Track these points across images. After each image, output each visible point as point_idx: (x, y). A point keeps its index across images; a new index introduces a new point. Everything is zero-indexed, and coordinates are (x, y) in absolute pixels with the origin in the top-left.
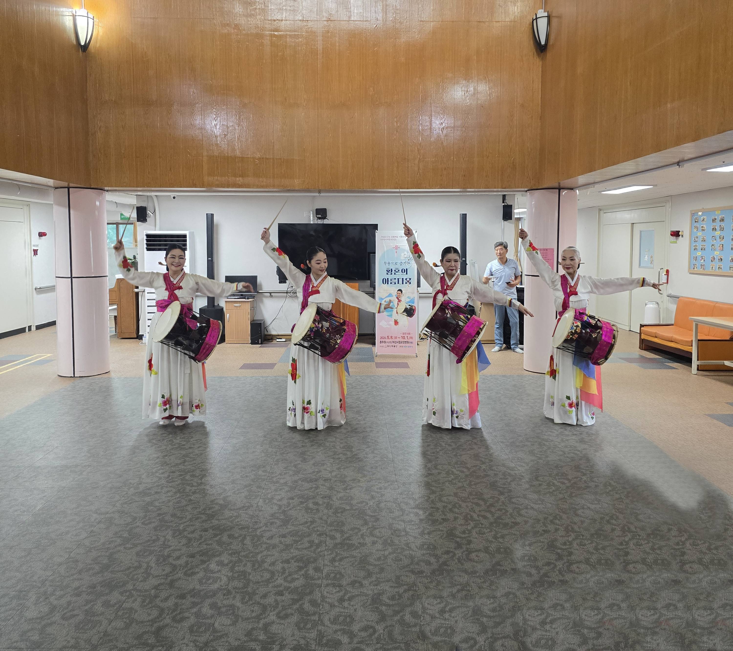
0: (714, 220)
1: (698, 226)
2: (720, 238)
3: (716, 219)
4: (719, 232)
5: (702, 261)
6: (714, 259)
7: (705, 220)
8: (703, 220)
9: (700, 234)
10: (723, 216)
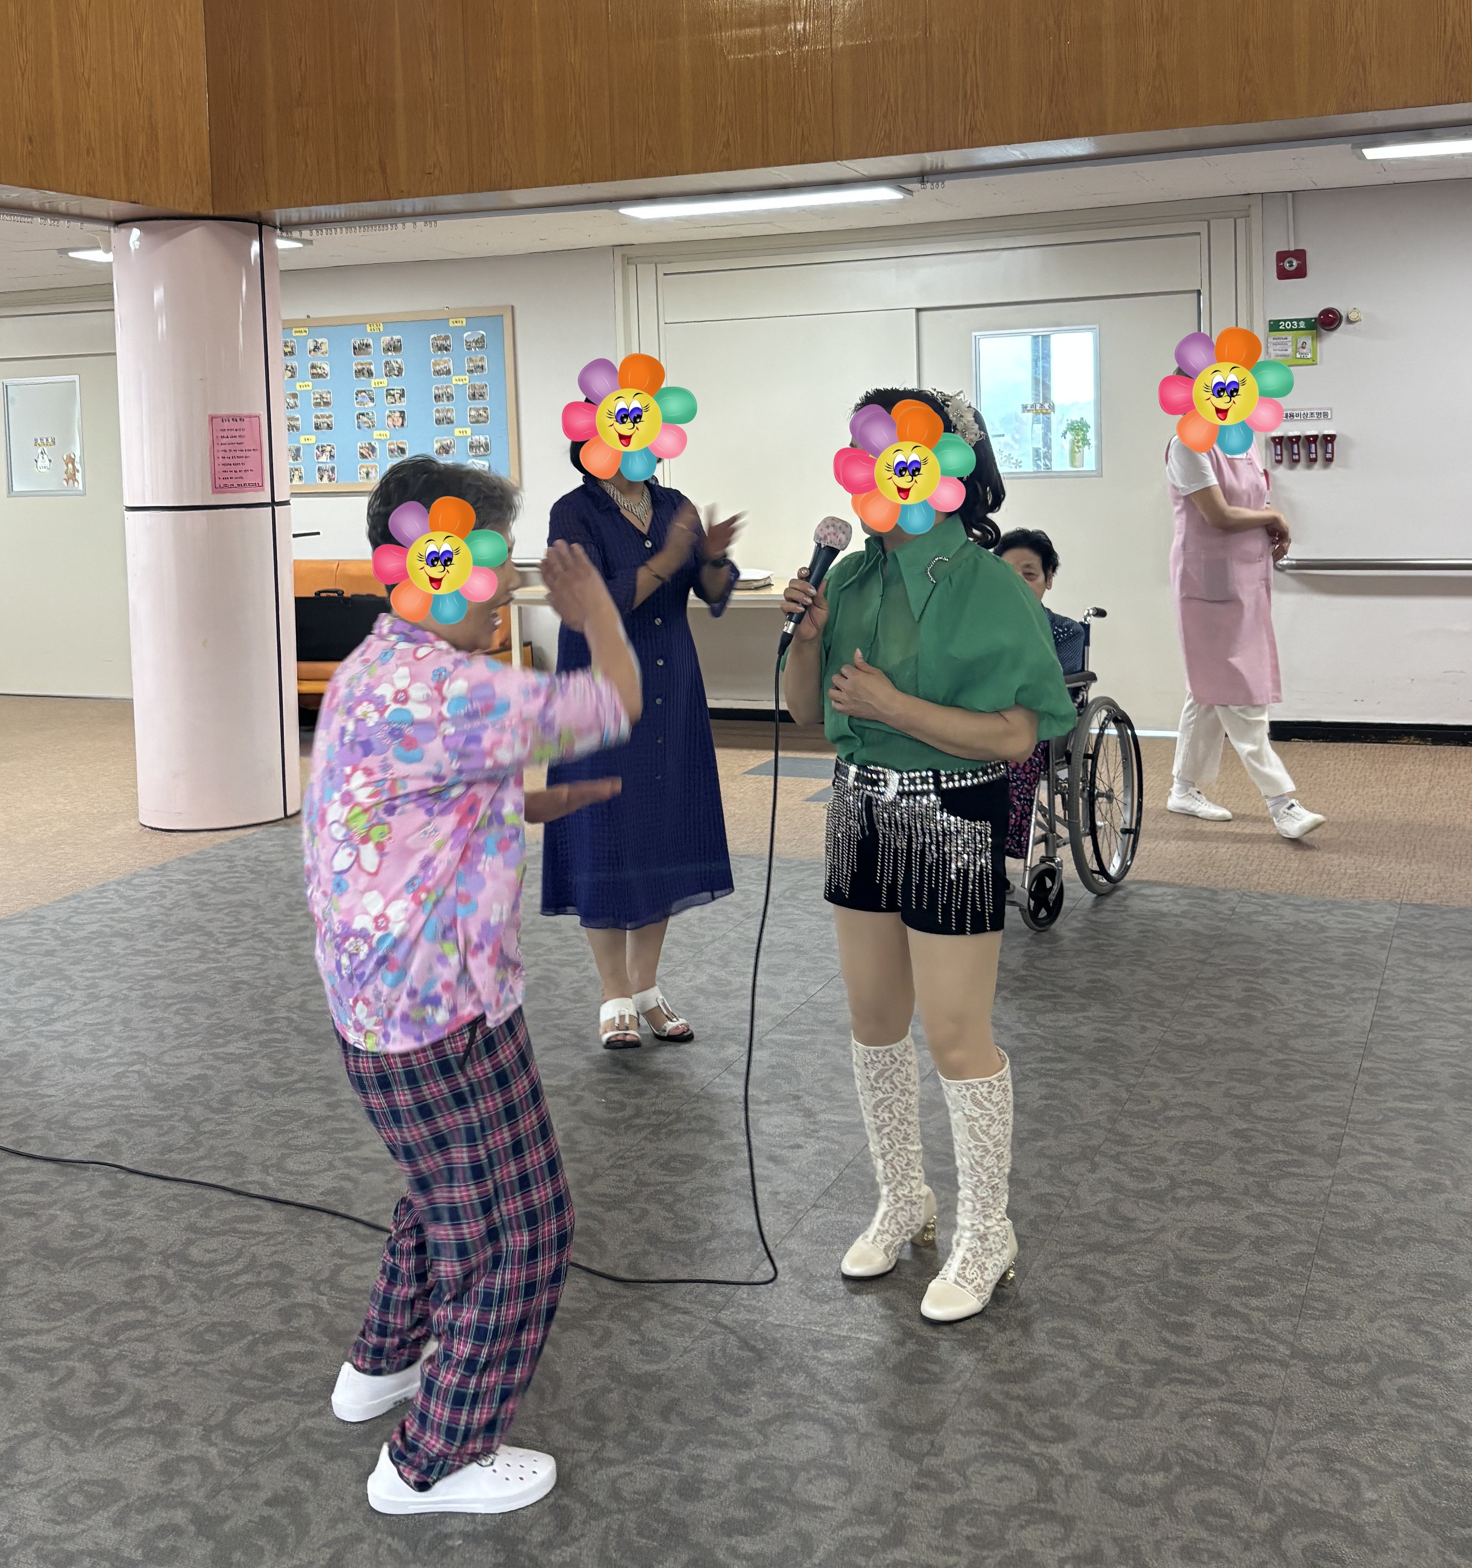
0: (360, 349)
1: (295, 364)
2: (388, 394)
3: (368, 346)
4: (385, 380)
5: (323, 459)
6: (373, 449)
7: (325, 348)
8: (316, 348)
9: (305, 385)
10: (396, 337)
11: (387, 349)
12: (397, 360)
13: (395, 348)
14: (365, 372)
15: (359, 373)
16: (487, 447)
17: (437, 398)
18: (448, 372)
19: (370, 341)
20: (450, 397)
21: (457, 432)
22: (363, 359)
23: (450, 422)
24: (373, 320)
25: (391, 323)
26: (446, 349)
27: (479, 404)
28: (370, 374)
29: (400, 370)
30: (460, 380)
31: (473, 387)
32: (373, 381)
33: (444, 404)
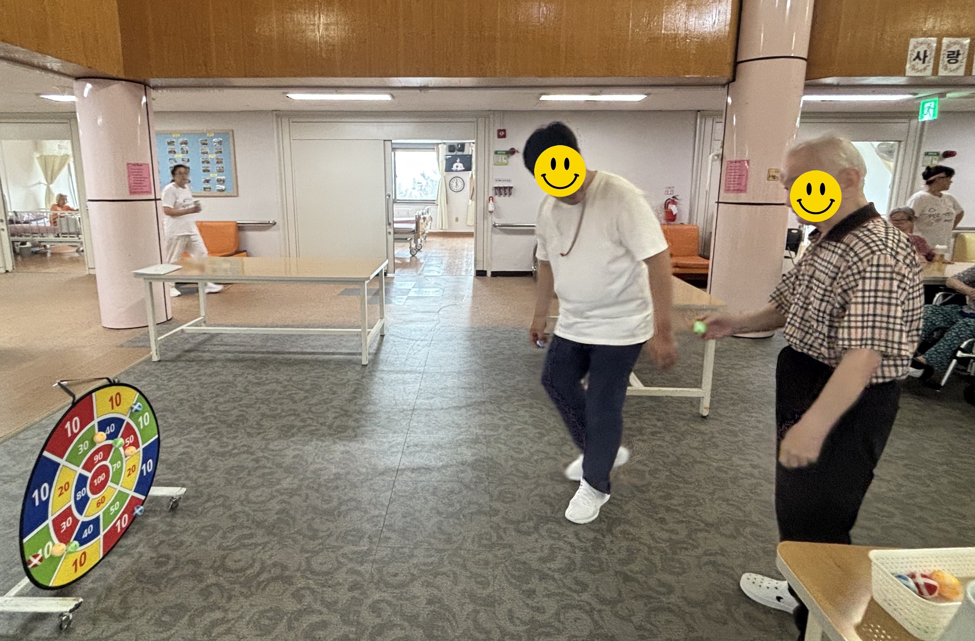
3: (173, 142)
4: (181, 155)
10: (185, 139)
11: (181, 144)
12: (186, 147)
13: (186, 143)
14: (173, 152)
15: (170, 152)
16: (224, 181)
17: (203, 162)
18: (207, 153)
19: (174, 140)
20: (208, 162)
21: (211, 175)
22: (172, 147)
23: (209, 171)
24: (176, 132)
25: (183, 134)
26: (206, 144)
27: (220, 165)
28: (175, 152)
29: (187, 152)
30: (212, 156)
31: (217, 159)
32: (176, 156)
33: (206, 165)
